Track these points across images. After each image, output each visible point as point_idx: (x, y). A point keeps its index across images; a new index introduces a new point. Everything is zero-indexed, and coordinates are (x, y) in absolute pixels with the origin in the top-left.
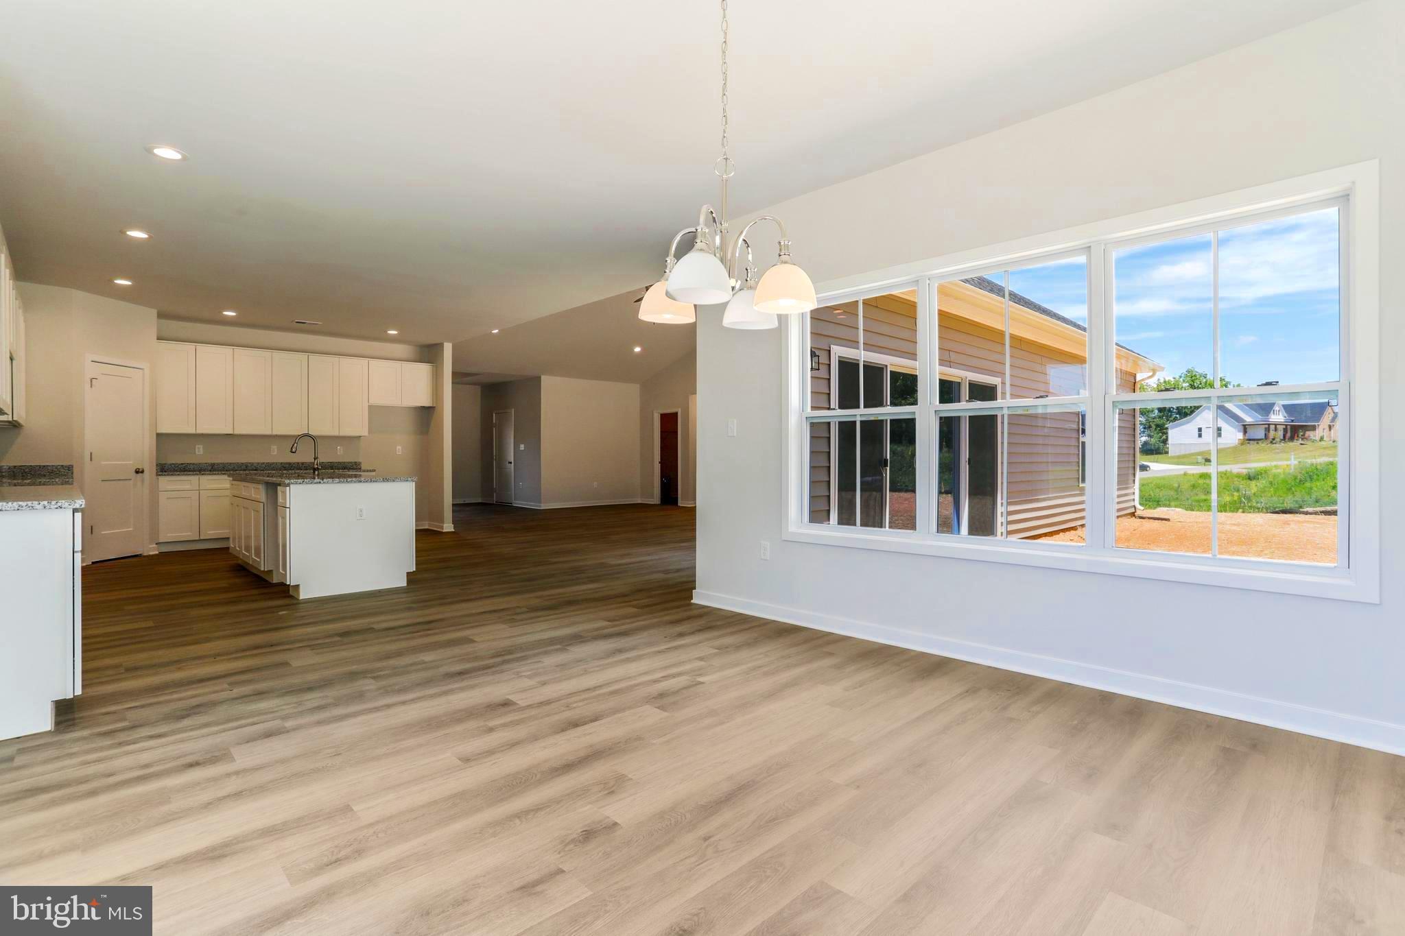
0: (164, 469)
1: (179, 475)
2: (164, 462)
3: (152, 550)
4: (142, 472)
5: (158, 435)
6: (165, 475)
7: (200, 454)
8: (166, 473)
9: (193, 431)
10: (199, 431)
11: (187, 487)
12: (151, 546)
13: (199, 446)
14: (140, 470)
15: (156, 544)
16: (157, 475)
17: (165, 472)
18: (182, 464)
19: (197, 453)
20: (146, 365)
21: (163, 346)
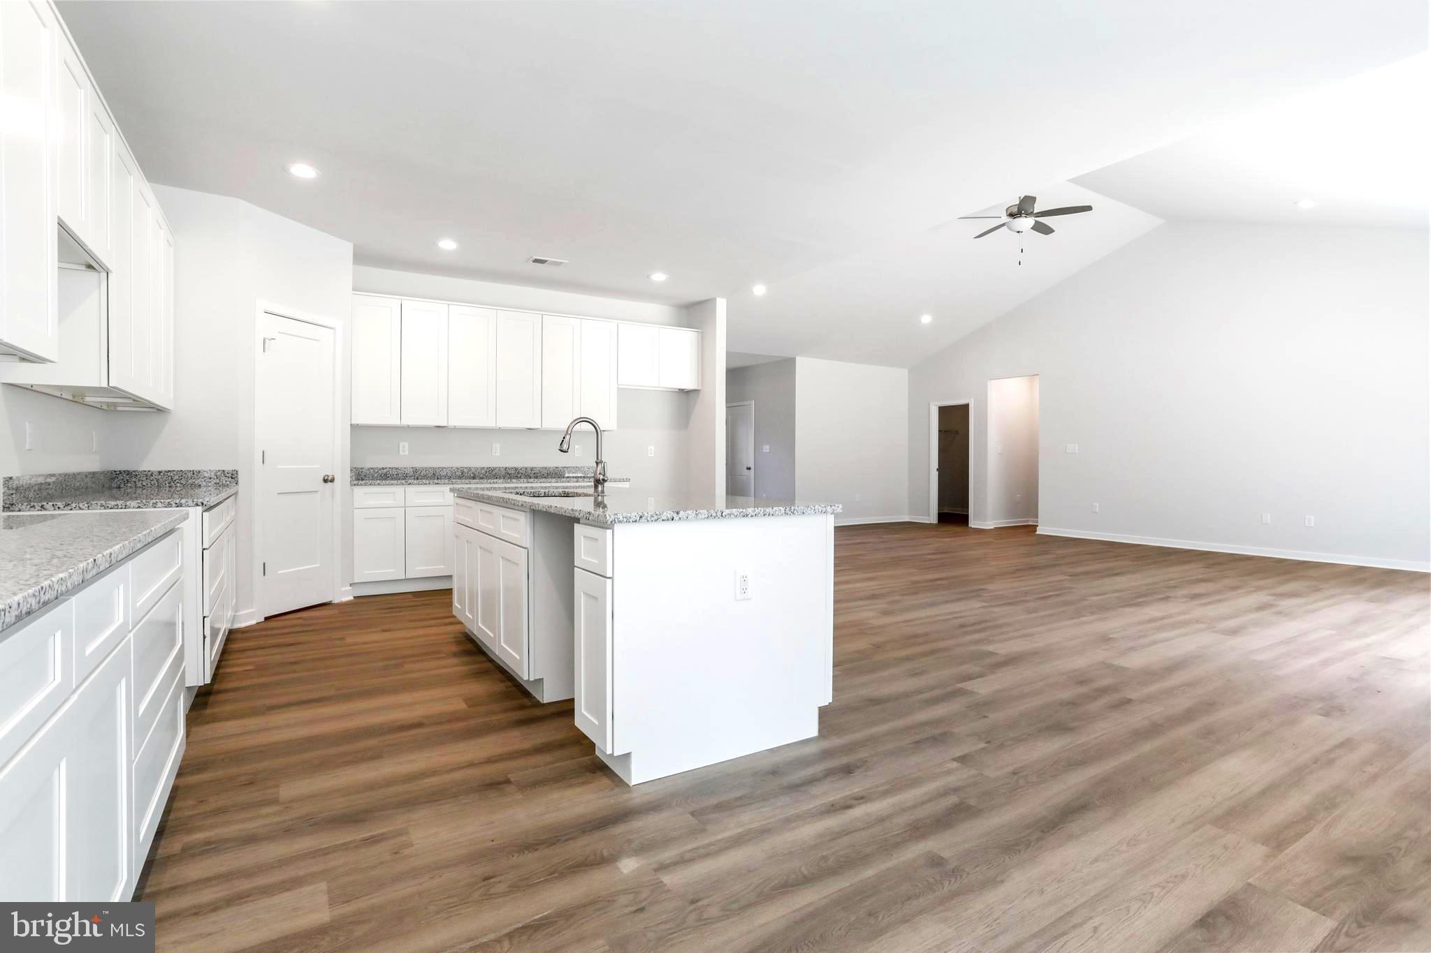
0: (361, 476)
1: (379, 484)
2: (360, 466)
3: (344, 595)
4: (332, 481)
5: (355, 428)
6: (361, 485)
7: (404, 456)
8: (363, 482)
9: (396, 422)
10: (405, 422)
11: (390, 502)
12: (343, 589)
13: (403, 443)
14: (330, 478)
15: (351, 585)
16: (351, 485)
17: (362, 480)
18: (383, 469)
19: (401, 453)
20: (338, 324)
21: (359, 300)
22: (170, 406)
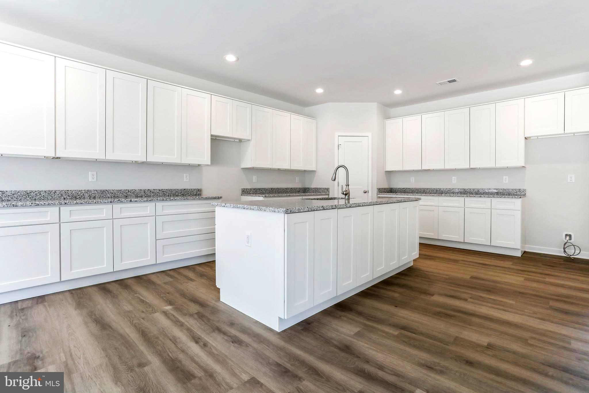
4: (367, 192)
20: (369, 134)
21: (388, 122)
22: (314, 169)
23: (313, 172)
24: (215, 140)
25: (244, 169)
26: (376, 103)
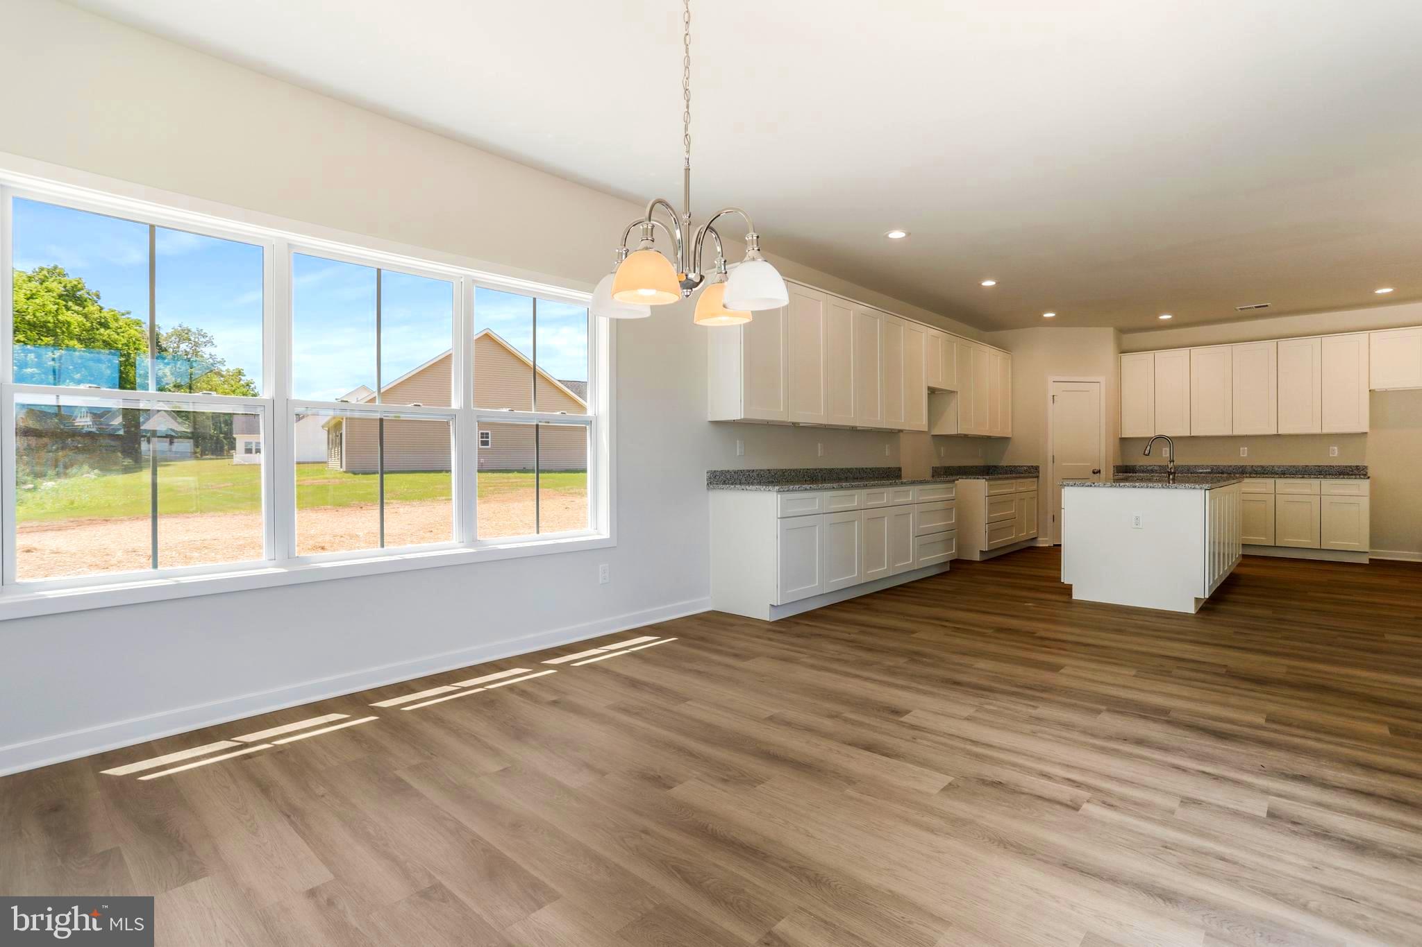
20: (1102, 379)
21: (1127, 359)
22: (1009, 436)
23: (1007, 439)
24: (932, 391)
25: (933, 435)
26: (1112, 328)
